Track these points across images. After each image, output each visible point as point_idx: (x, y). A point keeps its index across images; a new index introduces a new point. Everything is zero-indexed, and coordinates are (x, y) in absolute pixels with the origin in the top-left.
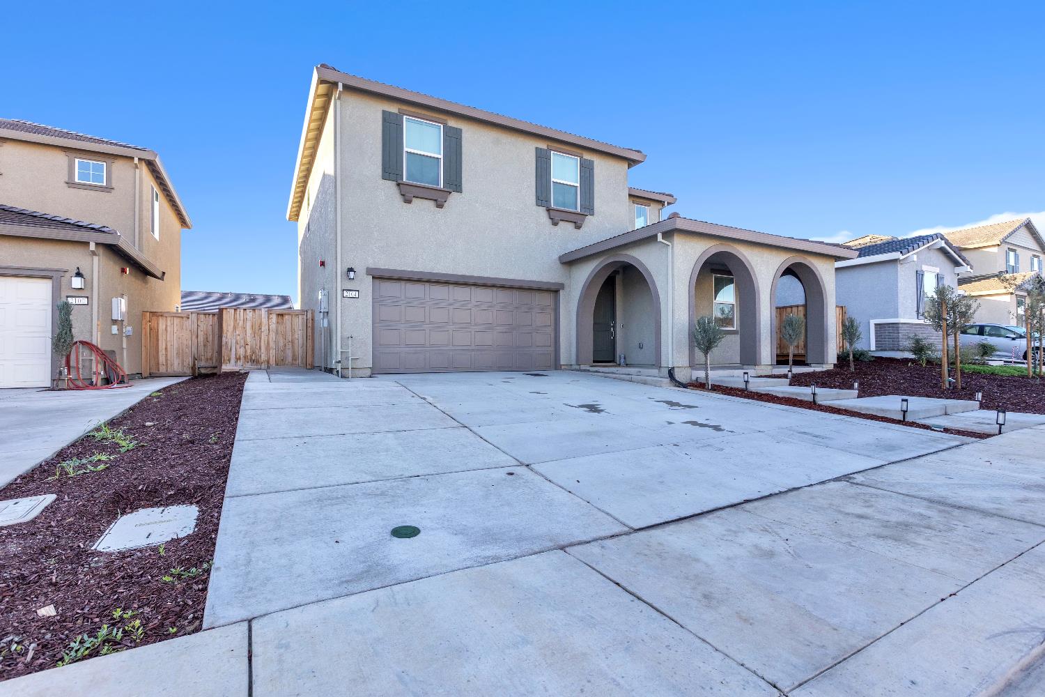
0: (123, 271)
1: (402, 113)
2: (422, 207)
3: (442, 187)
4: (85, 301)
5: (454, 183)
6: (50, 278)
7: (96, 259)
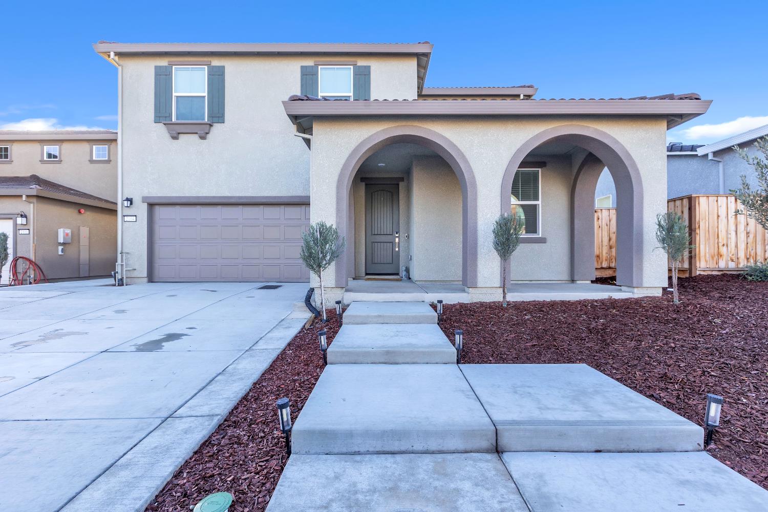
0: (80, 212)
1: (171, 65)
2: (189, 141)
3: (206, 121)
4: (27, 232)
5: (218, 115)
6: (11, 219)
7: (32, 205)
